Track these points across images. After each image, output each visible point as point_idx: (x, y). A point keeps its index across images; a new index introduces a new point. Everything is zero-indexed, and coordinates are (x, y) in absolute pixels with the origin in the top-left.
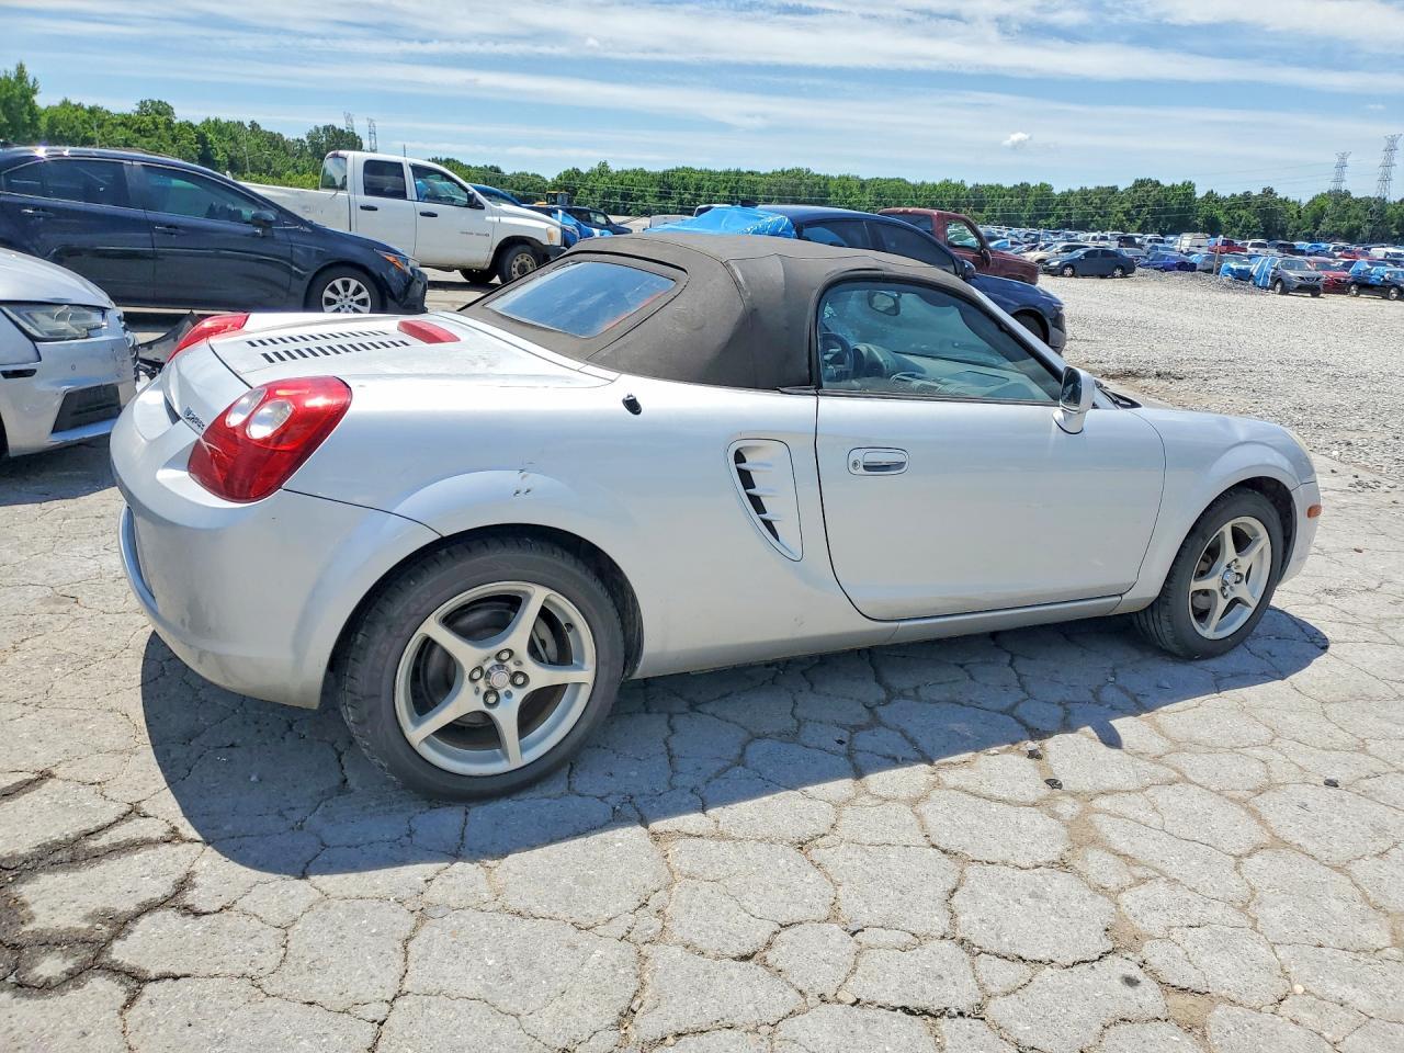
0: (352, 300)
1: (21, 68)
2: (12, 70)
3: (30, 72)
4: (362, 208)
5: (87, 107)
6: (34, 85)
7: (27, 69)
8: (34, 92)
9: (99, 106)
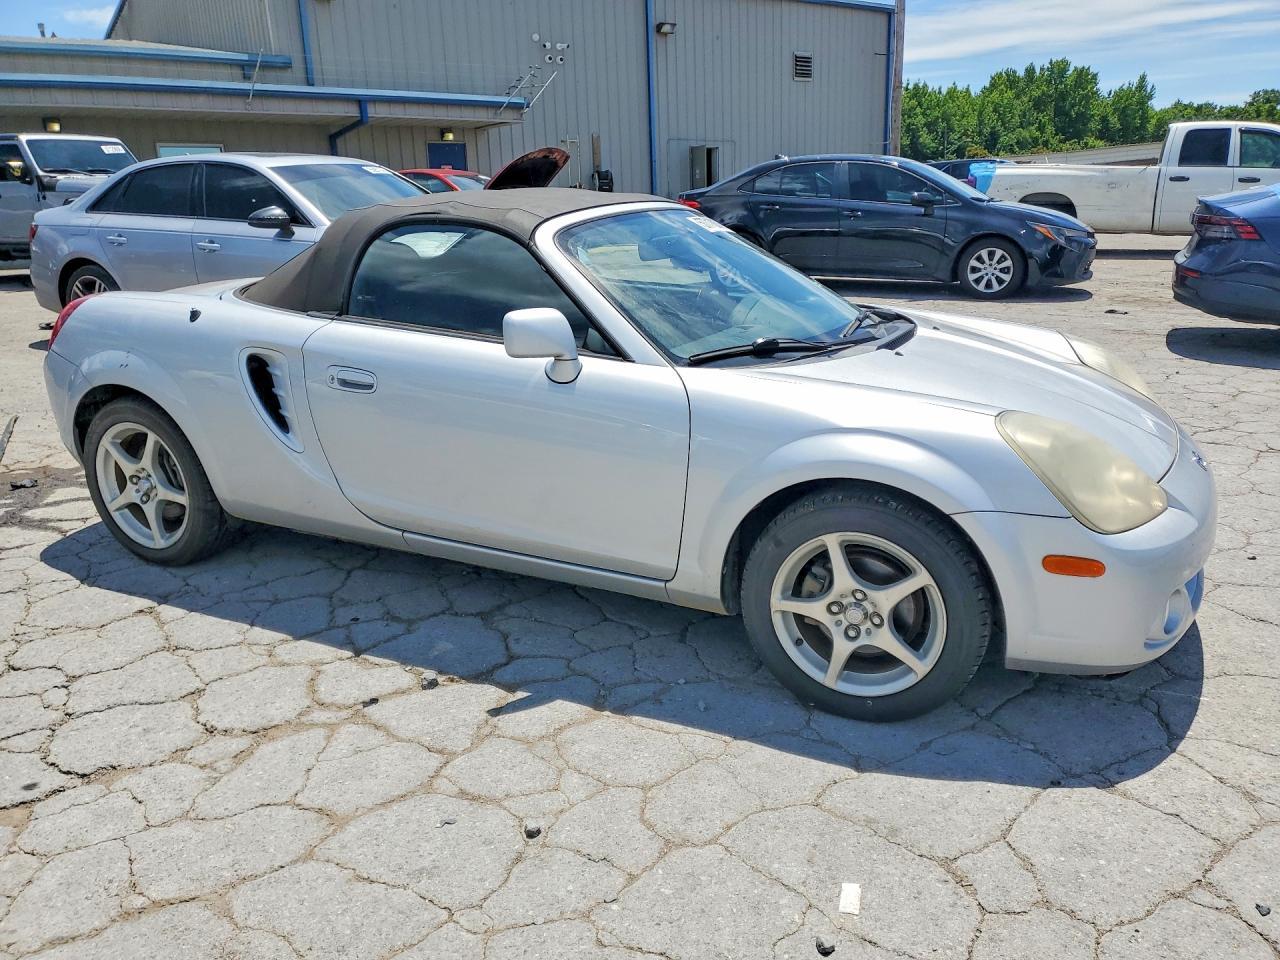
0: (995, 269)
1: (1143, 78)
2: (1135, 81)
3: (1150, 81)
4: (1172, 179)
5: (1195, 105)
6: (1152, 91)
7: (1148, 79)
8: (1150, 97)
9: (1211, 102)
